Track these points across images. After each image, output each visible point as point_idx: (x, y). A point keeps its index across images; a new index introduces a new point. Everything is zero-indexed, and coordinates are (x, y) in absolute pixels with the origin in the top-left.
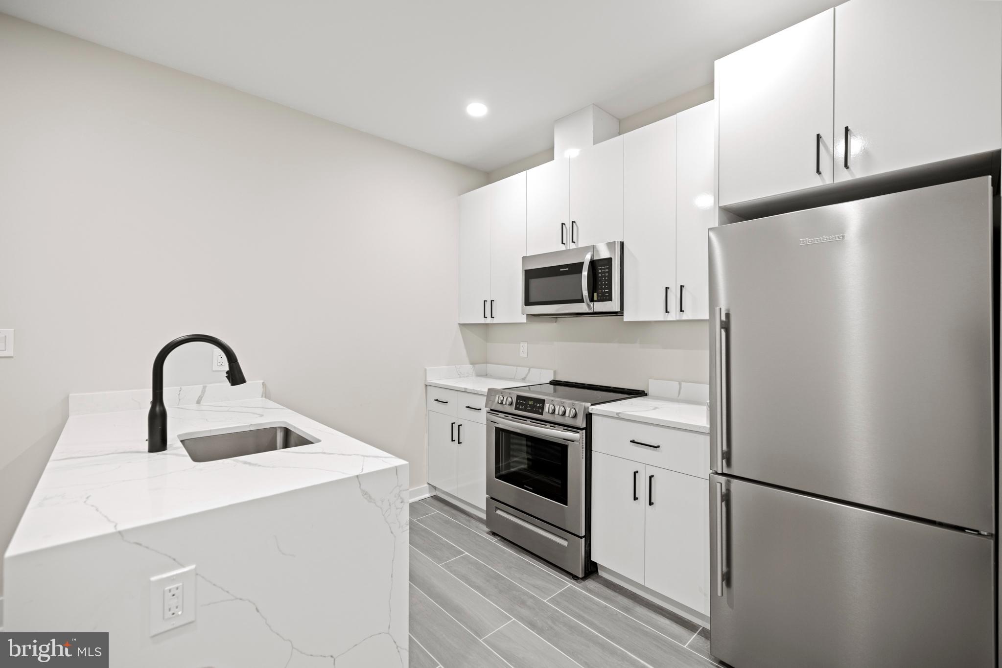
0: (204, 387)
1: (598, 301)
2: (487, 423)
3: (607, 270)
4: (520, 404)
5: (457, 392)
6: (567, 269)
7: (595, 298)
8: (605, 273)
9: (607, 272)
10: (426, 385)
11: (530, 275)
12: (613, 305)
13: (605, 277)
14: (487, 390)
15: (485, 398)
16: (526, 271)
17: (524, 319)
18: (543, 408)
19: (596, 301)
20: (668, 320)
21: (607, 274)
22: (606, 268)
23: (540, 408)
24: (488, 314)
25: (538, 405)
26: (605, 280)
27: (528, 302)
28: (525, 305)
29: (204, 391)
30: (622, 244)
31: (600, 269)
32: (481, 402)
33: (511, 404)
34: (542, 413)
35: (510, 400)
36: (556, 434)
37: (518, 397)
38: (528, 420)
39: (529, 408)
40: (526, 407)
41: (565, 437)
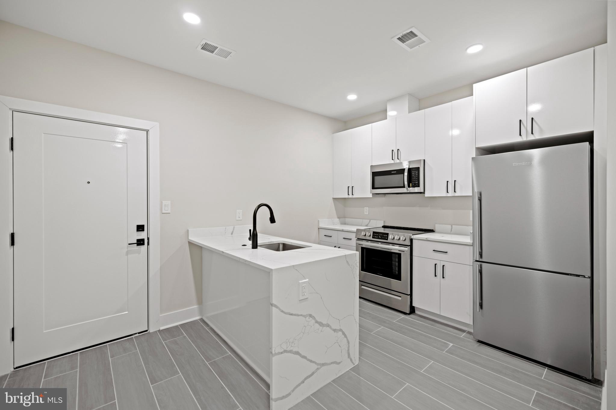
0: (234, 227)
2: (356, 245)
3: (417, 173)
4: (375, 235)
5: (337, 231)
6: (396, 172)
7: (411, 186)
8: (416, 174)
10: (319, 228)
12: (420, 189)
13: (416, 176)
14: (356, 230)
15: (355, 234)
16: (373, 173)
17: (371, 196)
18: (387, 237)
20: (448, 196)
21: (417, 175)
22: (417, 172)
23: (386, 237)
24: (350, 193)
25: (385, 236)
26: (416, 178)
27: (374, 188)
28: (372, 189)
29: (234, 229)
30: (424, 160)
31: (413, 172)
32: (352, 236)
33: (370, 236)
34: (387, 239)
35: (369, 234)
36: (395, 249)
37: (374, 232)
38: (380, 243)
39: (380, 237)
40: (378, 237)
41: (400, 250)
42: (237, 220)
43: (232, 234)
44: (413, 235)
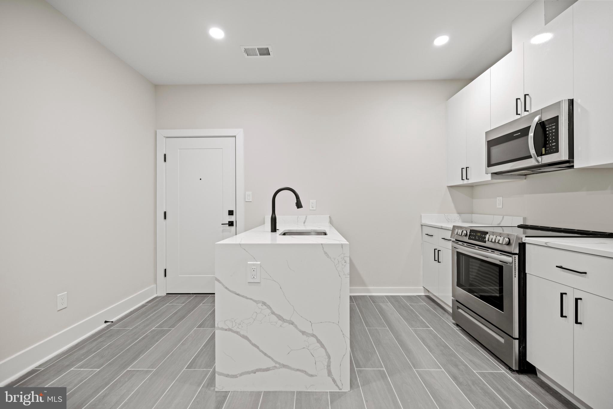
0: (306, 217)
1: (546, 154)
2: (452, 248)
3: (554, 127)
4: (472, 235)
5: (437, 229)
6: (520, 133)
7: (544, 153)
8: (552, 129)
9: (554, 129)
10: (422, 225)
11: (491, 144)
13: (552, 132)
14: (452, 227)
15: (451, 232)
16: (488, 142)
17: (489, 177)
18: (486, 238)
19: (544, 155)
21: (554, 131)
23: (484, 238)
24: (464, 177)
25: (483, 236)
26: (553, 136)
27: (490, 164)
28: (488, 167)
29: (306, 218)
30: (571, 102)
32: (448, 235)
33: (466, 235)
34: (485, 242)
35: (465, 232)
36: (496, 257)
37: (472, 231)
38: (477, 247)
39: (477, 238)
40: (475, 237)
41: (501, 260)
42: (311, 210)
43: (304, 223)
44: (526, 237)
